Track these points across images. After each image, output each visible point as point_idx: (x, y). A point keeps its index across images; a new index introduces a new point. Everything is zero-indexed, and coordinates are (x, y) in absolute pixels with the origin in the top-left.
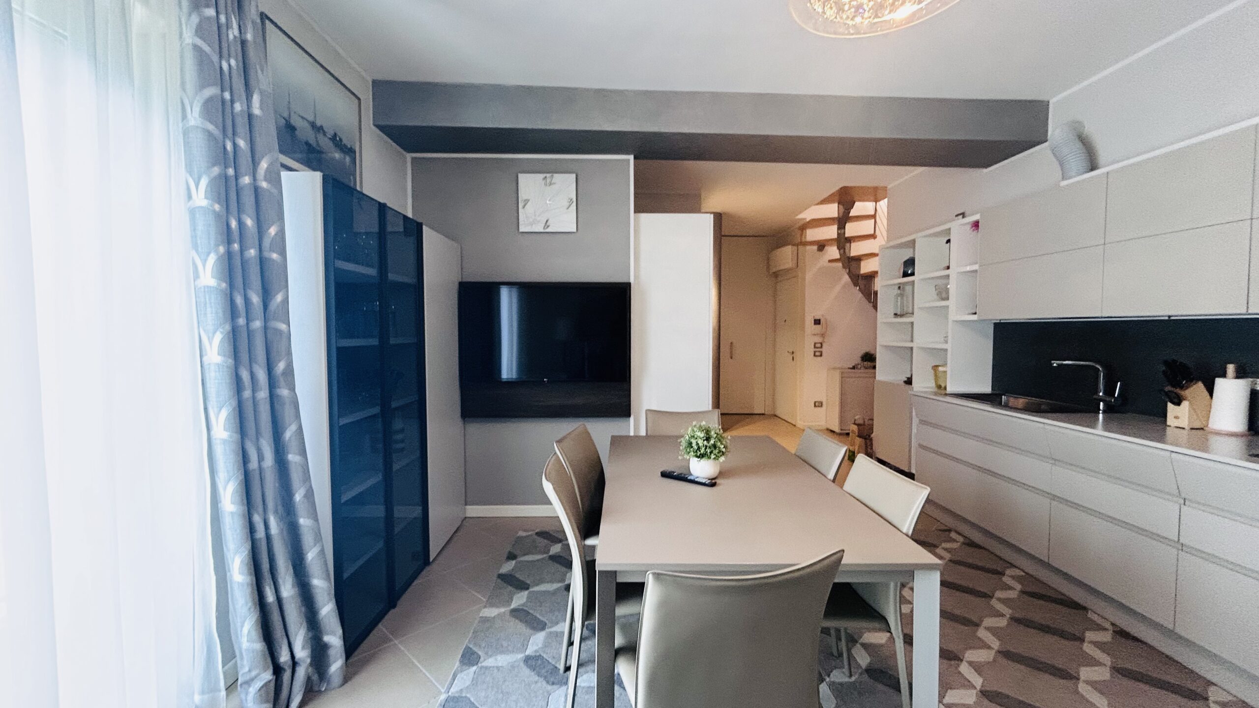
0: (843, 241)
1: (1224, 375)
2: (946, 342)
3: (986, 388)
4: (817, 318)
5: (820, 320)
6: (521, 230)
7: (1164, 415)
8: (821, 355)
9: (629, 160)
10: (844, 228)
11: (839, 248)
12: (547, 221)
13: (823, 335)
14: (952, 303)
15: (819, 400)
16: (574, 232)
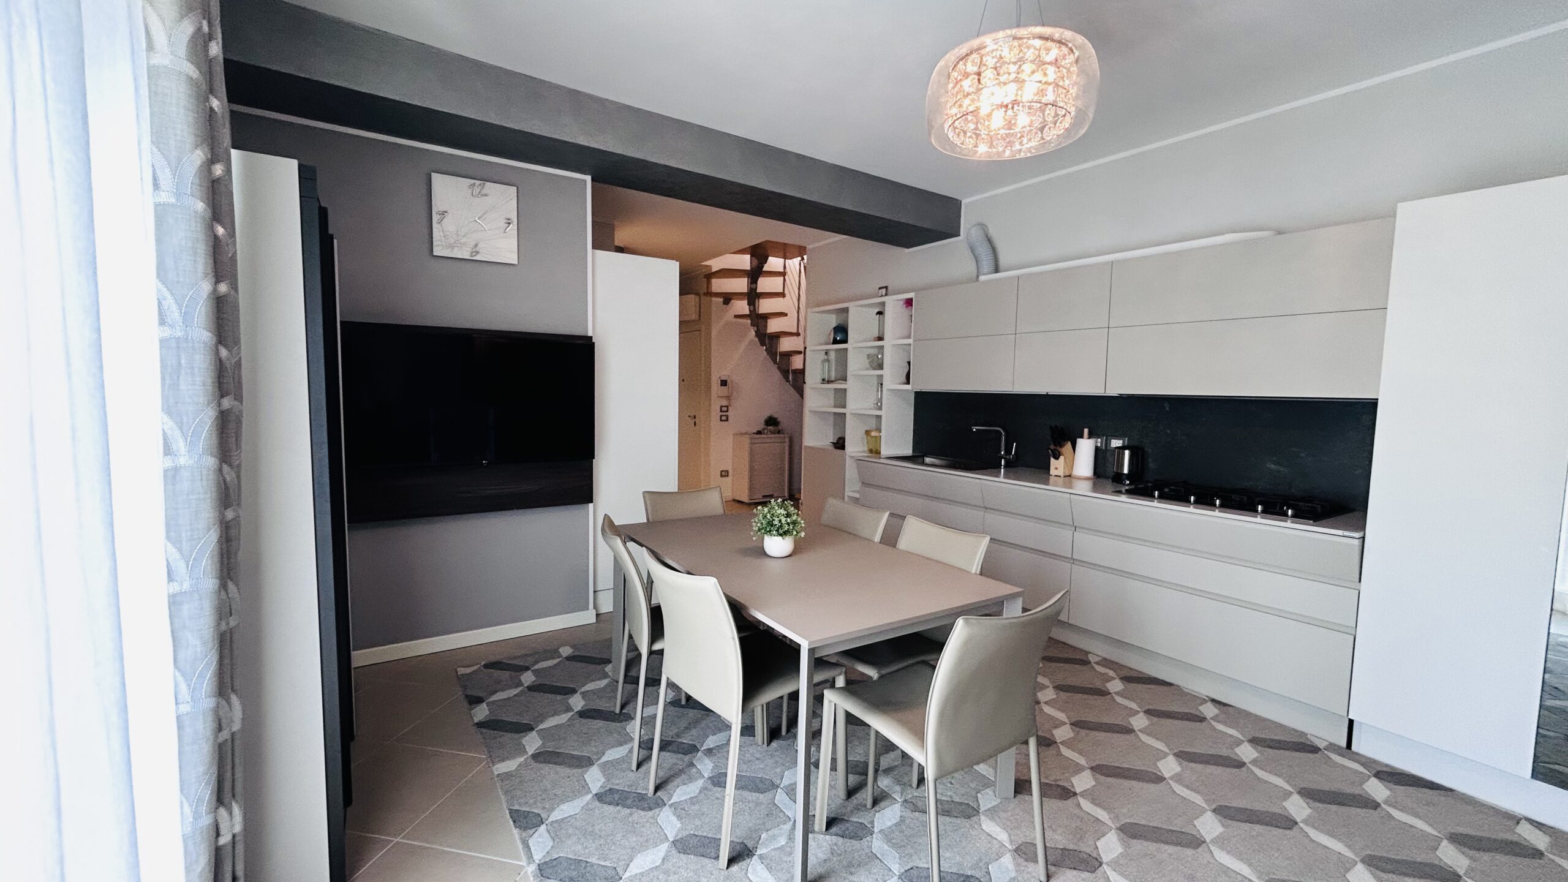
0: (753, 296)
1: (1082, 437)
2: (880, 408)
3: (908, 451)
4: (723, 378)
5: (726, 381)
6: (435, 254)
7: (1047, 468)
8: (727, 420)
9: (585, 181)
10: (756, 283)
11: (749, 304)
12: (476, 245)
13: (728, 398)
14: (886, 372)
15: (725, 469)
16: (514, 265)
